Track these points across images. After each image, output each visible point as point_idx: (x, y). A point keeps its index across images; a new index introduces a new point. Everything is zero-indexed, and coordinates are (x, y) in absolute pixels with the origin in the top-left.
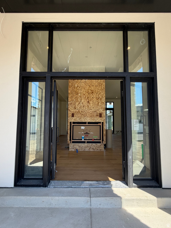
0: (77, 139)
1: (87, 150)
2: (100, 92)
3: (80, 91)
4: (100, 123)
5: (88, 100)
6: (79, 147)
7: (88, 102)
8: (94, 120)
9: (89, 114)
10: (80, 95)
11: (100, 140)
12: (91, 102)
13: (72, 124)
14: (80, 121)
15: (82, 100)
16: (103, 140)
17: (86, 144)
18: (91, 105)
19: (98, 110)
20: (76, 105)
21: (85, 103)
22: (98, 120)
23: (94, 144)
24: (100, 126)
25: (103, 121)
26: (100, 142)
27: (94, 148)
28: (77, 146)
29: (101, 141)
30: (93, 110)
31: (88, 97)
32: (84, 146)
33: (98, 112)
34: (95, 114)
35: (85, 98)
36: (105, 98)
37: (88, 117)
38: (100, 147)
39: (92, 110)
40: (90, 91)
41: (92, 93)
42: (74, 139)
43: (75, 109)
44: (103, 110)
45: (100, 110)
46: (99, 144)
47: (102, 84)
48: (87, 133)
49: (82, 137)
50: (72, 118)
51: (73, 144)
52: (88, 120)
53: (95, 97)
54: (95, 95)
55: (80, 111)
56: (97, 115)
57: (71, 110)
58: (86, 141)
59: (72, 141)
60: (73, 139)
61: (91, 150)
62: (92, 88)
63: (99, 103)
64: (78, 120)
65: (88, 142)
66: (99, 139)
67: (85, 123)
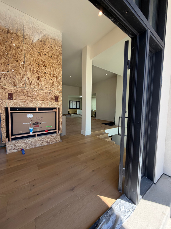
0: (21, 132)
1: (38, 145)
2: (56, 67)
3: (22, 57)
4: (55, 108)
5: (37, 75)
6: (26, 144)
7: (38, 78)
8: (47, 105)
9: (40, 97)
10: (23, 63)
11: (56, 129)
12: (43, 79)
13: (10, 112)
14: (25, 106)
15: (28, 73)
16: (59, 129)
17: (37, 138)
18: (43, 83)
19: (53, 92)
20: (16, 80)
21: (34, 79)
22: (53, 104)
23: (48, 136)
24: (56, 112)
25: (59, 107)
26: (55, 132)
27: (48, 141)
28: (22, 144)
29: (57, 131)
30: (46, 91)
31: (37, 71)
32: (33, 141)
33: (53, 94)
34: (49, 97)
35: (33, 71)
36: (61, 77)
37: (38, 100)
38: (55, 138)
39: (44, 90)
40: (41, 63)
41: (44, 66)
42: (14, 133)
43: (15, 86)
44: (59, 93)
45: (55, 92)
46: (54, 135)
47: (58, 57)
48: (37, 123)
49: (29, 130)
50: (9, 101)
51: (14, 142)
52: (39, 104)
53: (48, 72)
54: (48, 70)
55: (25, 91)
56: (52, 99)
57: (5, 87)
58: (36, 134)
59: (11, 137)
60: (12, 135)
61: (45, 144)
62: (44, 59)
63: (55, 83)
64: (21, 105)
65: (38, 135)
66: (54, 128)
67: (35, 109)
